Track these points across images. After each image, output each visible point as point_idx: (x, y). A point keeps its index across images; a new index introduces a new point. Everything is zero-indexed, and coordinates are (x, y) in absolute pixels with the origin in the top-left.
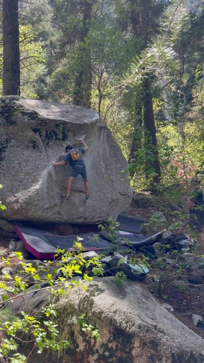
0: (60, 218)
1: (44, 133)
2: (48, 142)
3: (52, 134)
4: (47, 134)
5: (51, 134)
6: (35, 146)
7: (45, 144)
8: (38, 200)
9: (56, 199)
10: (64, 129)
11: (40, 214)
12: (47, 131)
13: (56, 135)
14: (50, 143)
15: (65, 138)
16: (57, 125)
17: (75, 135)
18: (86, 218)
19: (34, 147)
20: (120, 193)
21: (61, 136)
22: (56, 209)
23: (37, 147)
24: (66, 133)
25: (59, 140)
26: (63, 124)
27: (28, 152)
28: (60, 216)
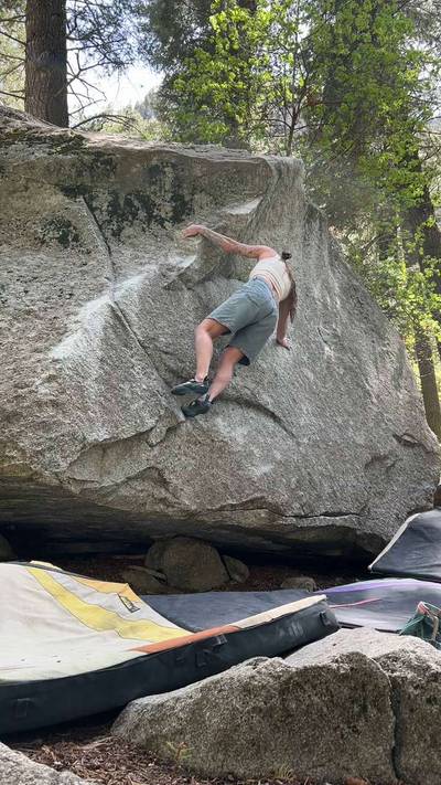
0: (163, 500)
1: (103, 201)
2: (120, 230)
3: (136, 203)
4: (114, 205)
5: (129, 203)
6: (67, 236)
7: (108, 234)
8: (55, 404)
9: (146, 415)
10: (179, 186)
11: (64, 465)
12: (114, 194)
13: (149, 205)
14: (128, 231)
15: (181, 212)
16: (154, 173)
17: (219, 202)
18: (276, 511)
19: (63, 241)
20: (395, 436)
21: (166, 210)
22: (145, 457)
23: (76, 239)
24: (187, 199)
25: (161, 222)
26: (174, 166)
27: (42, 255)
28: (163, 493)
